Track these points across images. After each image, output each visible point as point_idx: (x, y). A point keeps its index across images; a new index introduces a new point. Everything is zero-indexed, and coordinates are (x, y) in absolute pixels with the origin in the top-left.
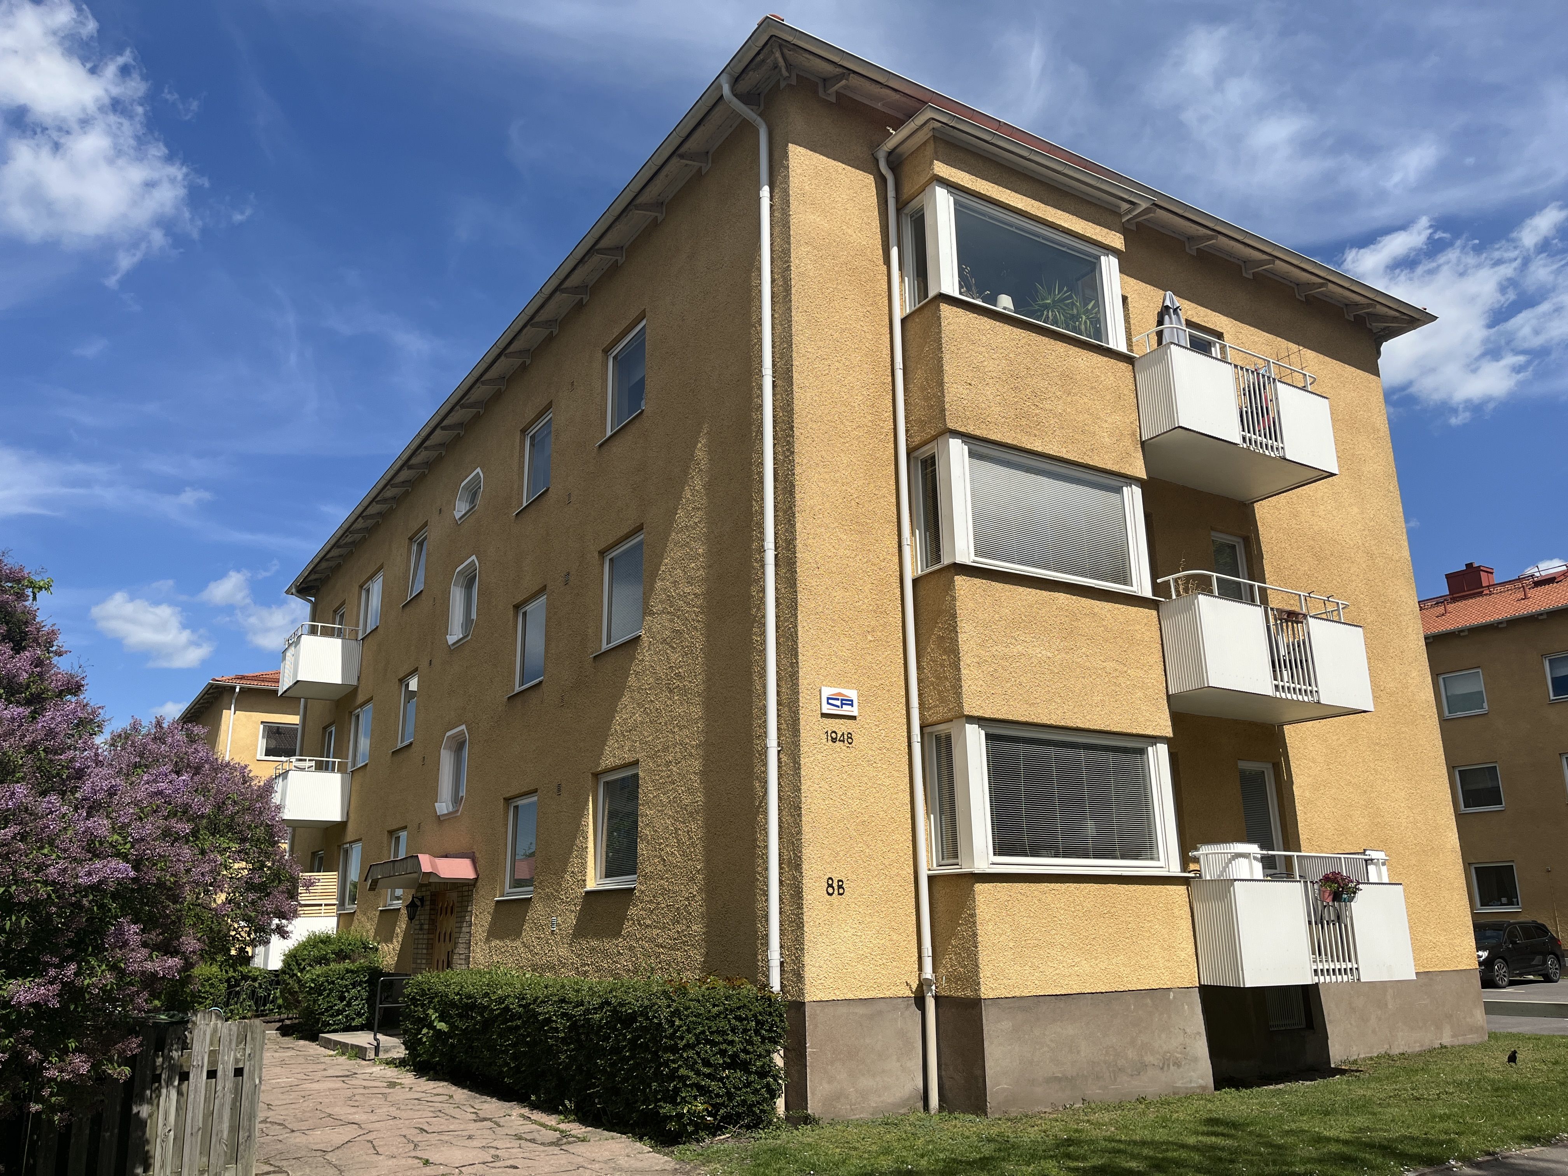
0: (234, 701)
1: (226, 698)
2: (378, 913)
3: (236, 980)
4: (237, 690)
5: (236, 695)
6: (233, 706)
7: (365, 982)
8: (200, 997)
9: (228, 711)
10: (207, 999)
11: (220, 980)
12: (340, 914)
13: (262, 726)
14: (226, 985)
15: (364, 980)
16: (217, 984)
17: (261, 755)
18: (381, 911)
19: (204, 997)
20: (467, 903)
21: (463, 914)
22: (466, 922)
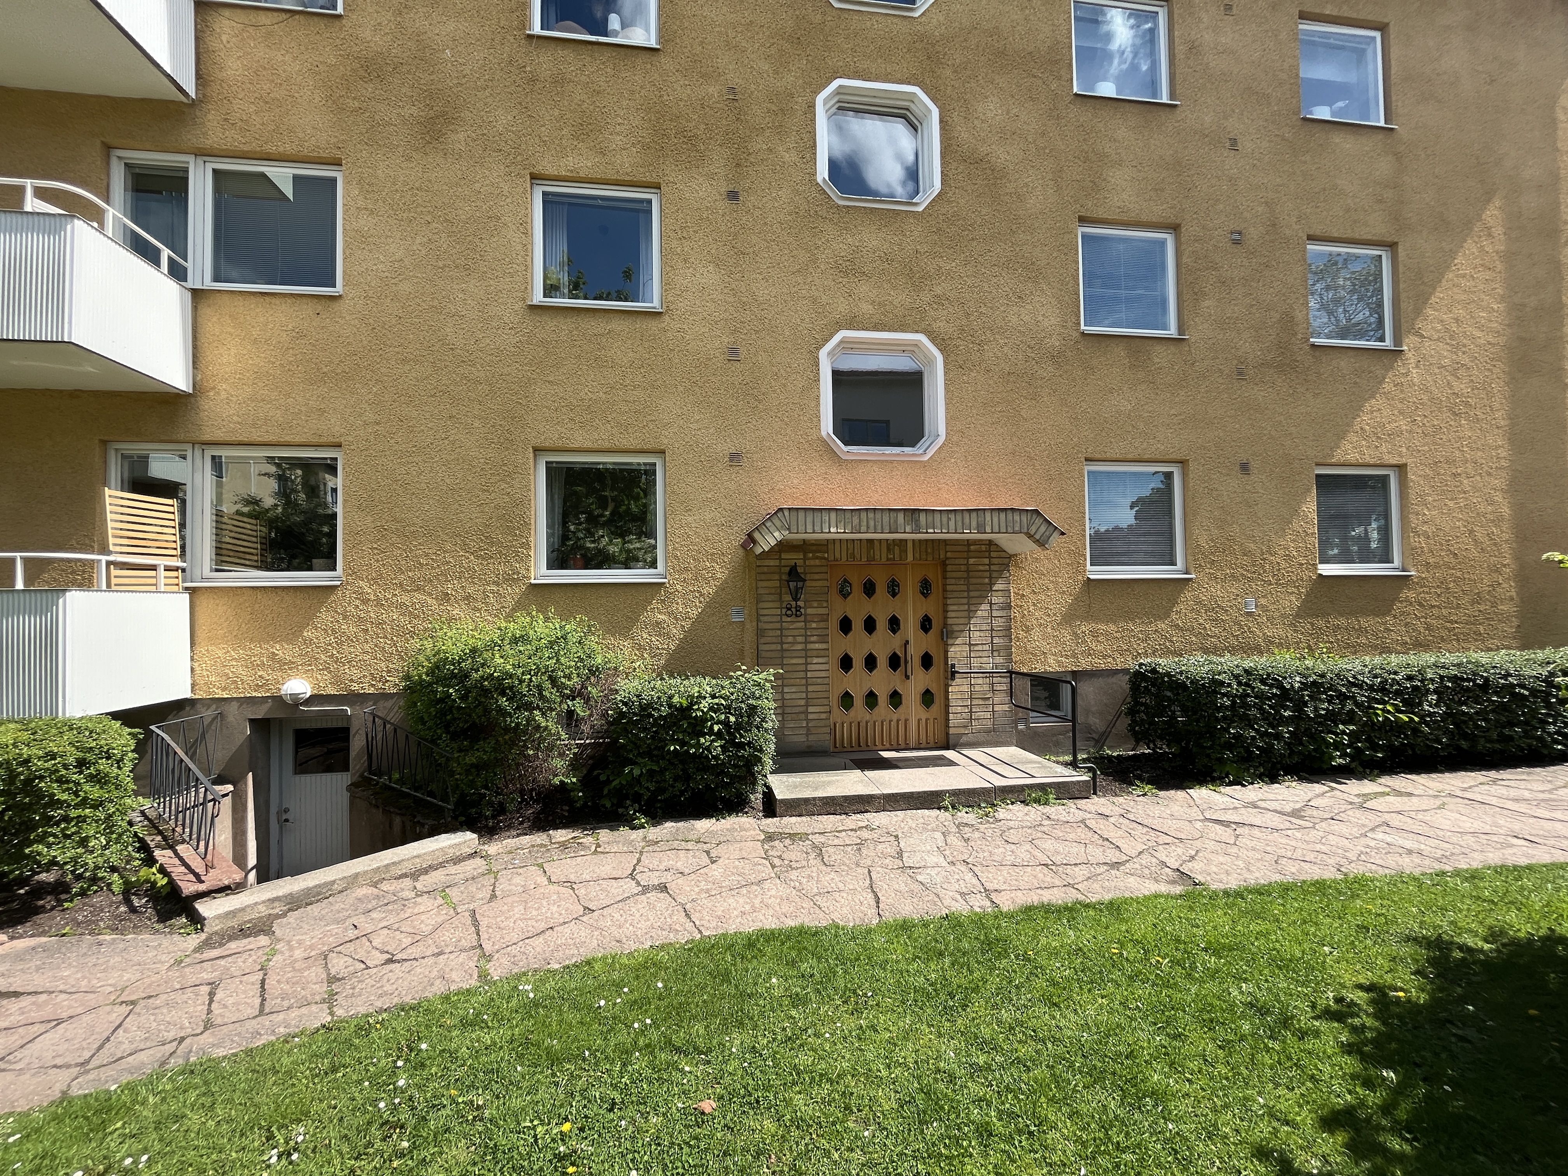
20: (987, 580)
21: (972, 594)
22: (991, 604)
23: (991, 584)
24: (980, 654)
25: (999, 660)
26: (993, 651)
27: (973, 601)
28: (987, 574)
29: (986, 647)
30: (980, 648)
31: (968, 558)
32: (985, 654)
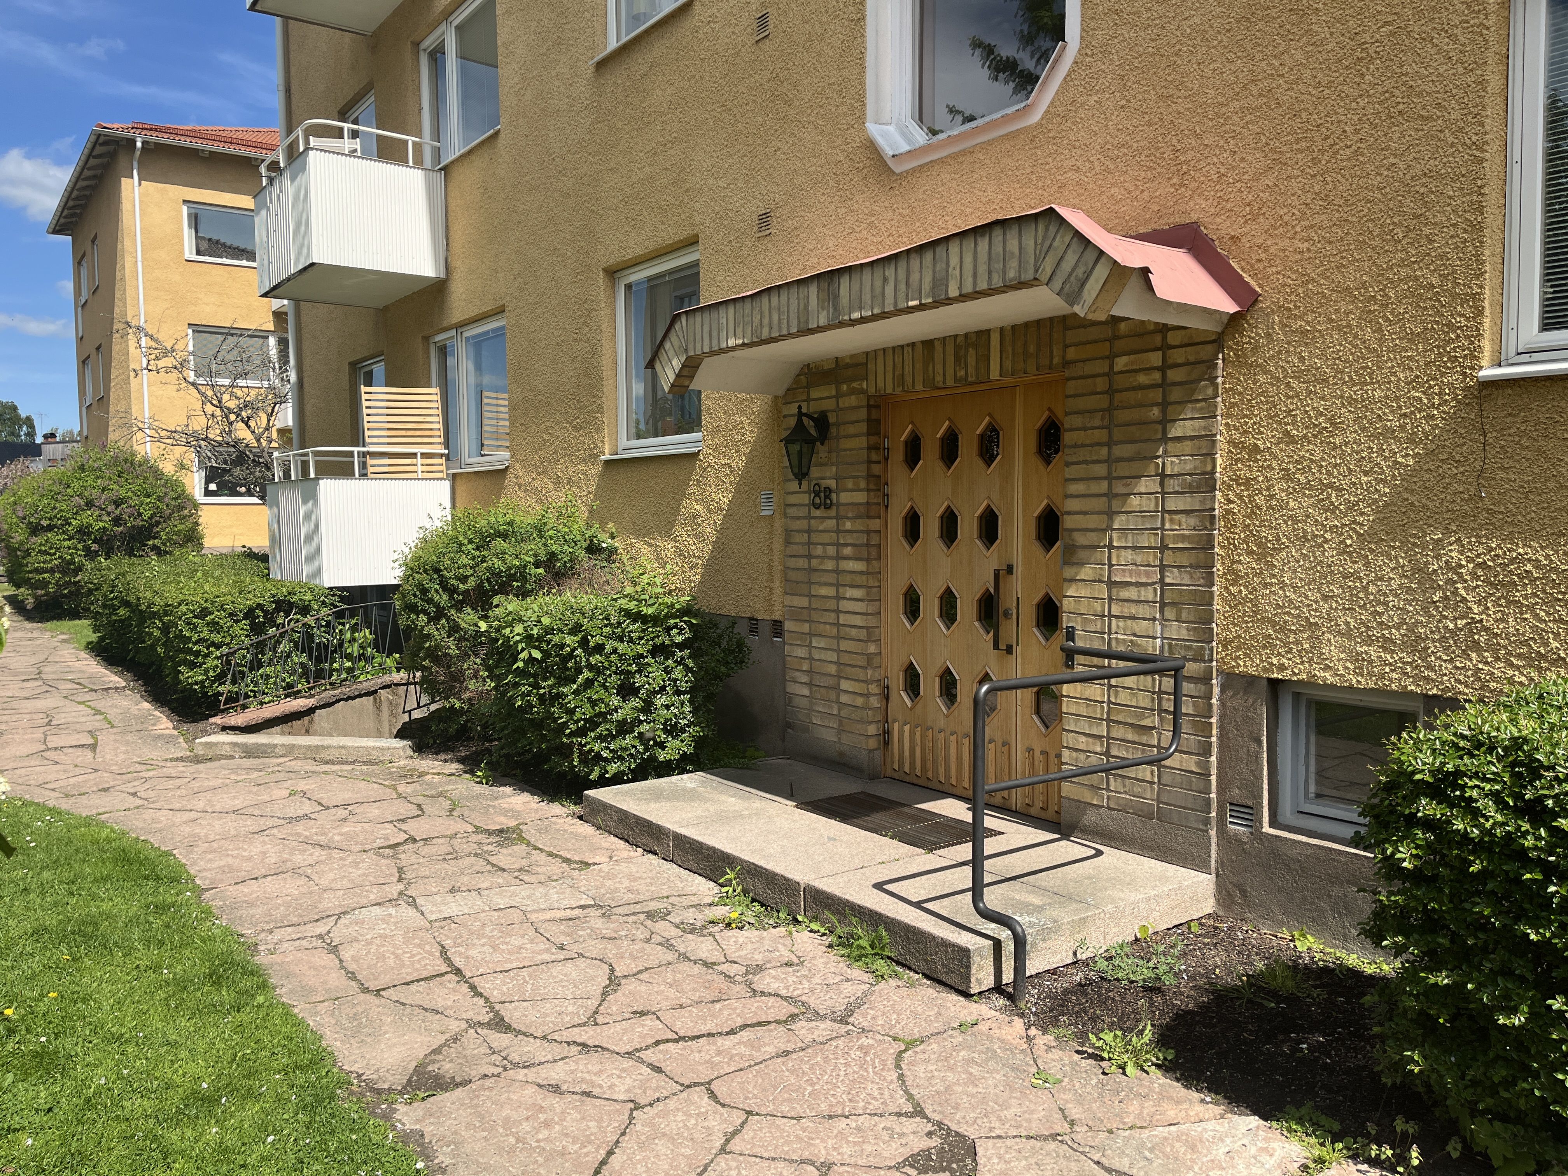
0: (135, 164)
1: (122, 160)
2: (596, 469)
3: (266, 612)
4: (139, 144)
5: (138, 153)
6: (135, 172)
7: (681, 646)
8: (190, 651)
9: (129, 180)
10: (207, 656)
11: (231, 614)
12: (454, 475)
13: (185, 209)
14: (245, 624)
15: (679, 639)
16: (225, 622)
17: (191, 253)
18: (607, 462)
19: (197, 654)
20: (1156, 412)
21: (1119, 451)
22: (1163, 476)
23: (1165, 422)
24: (1133, 609)
25: (1178, 631)
26: (1163, 605)
27: (1122, 469)
28: (1156, 395)
29: (1148, 594)
30: (1131, 593)
31: (1111, 358)
32: (1143, 611)
